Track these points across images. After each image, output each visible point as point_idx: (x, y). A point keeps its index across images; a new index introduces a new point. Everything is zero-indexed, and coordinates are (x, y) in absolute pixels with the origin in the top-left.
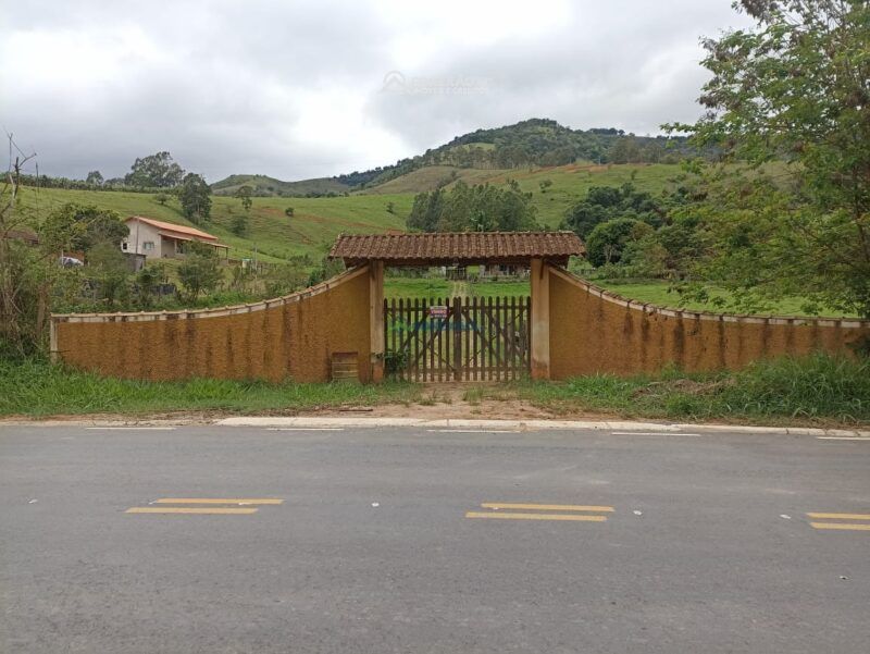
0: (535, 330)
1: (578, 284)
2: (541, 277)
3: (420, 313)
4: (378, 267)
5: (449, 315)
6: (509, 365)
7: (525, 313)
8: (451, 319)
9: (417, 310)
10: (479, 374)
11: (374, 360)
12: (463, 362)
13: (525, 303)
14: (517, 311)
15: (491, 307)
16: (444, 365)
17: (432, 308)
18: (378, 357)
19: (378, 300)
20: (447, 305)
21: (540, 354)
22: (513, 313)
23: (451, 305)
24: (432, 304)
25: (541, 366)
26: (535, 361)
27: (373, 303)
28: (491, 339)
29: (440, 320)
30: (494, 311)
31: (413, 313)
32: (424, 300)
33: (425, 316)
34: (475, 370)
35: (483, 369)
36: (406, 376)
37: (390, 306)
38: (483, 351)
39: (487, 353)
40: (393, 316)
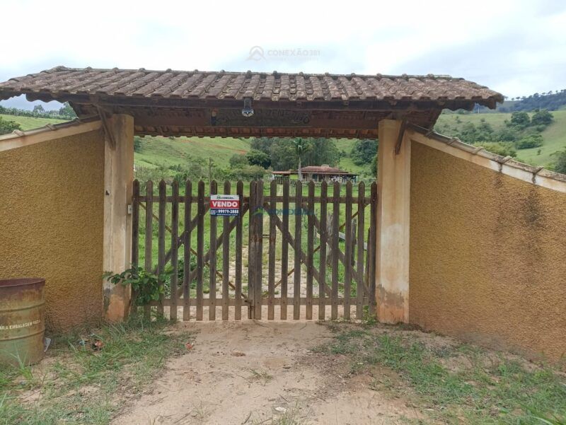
0: (384, 238)
1: (475, 160)
2: (397, 151)
3: (194, 206)
4: (120, 124)
5: (242, 211)
6: (341, 294)
7: (368, 209)
8: (246, 219)
9: (189, 200)
10: (290, 308)
11: (108, 285)
12: (265, 288)
13: (367, 194)
14: (355, 207)
15: (312, 199)
16: (232, 293)
17: (213, 197)
18: (116, 279)
19: (119, 182)
20: (240, 193)
21: (392, 278)
22: (349, 209)
23: (246, 193)
24: (214, 191)
25: (394, 299)
26: (383, 290)
27: (110, 185)
28: (311, 251)
29: (226, 217)
30: (317, 206)
31: (181, 206)
32: (201, 186)
33: (202, 211)
34: (284, 302)
35: (297, 302)
36: (167, 310)
37: (143, 194)
38: (297, 271)
39: (303, 274)
40: (149, 209)
